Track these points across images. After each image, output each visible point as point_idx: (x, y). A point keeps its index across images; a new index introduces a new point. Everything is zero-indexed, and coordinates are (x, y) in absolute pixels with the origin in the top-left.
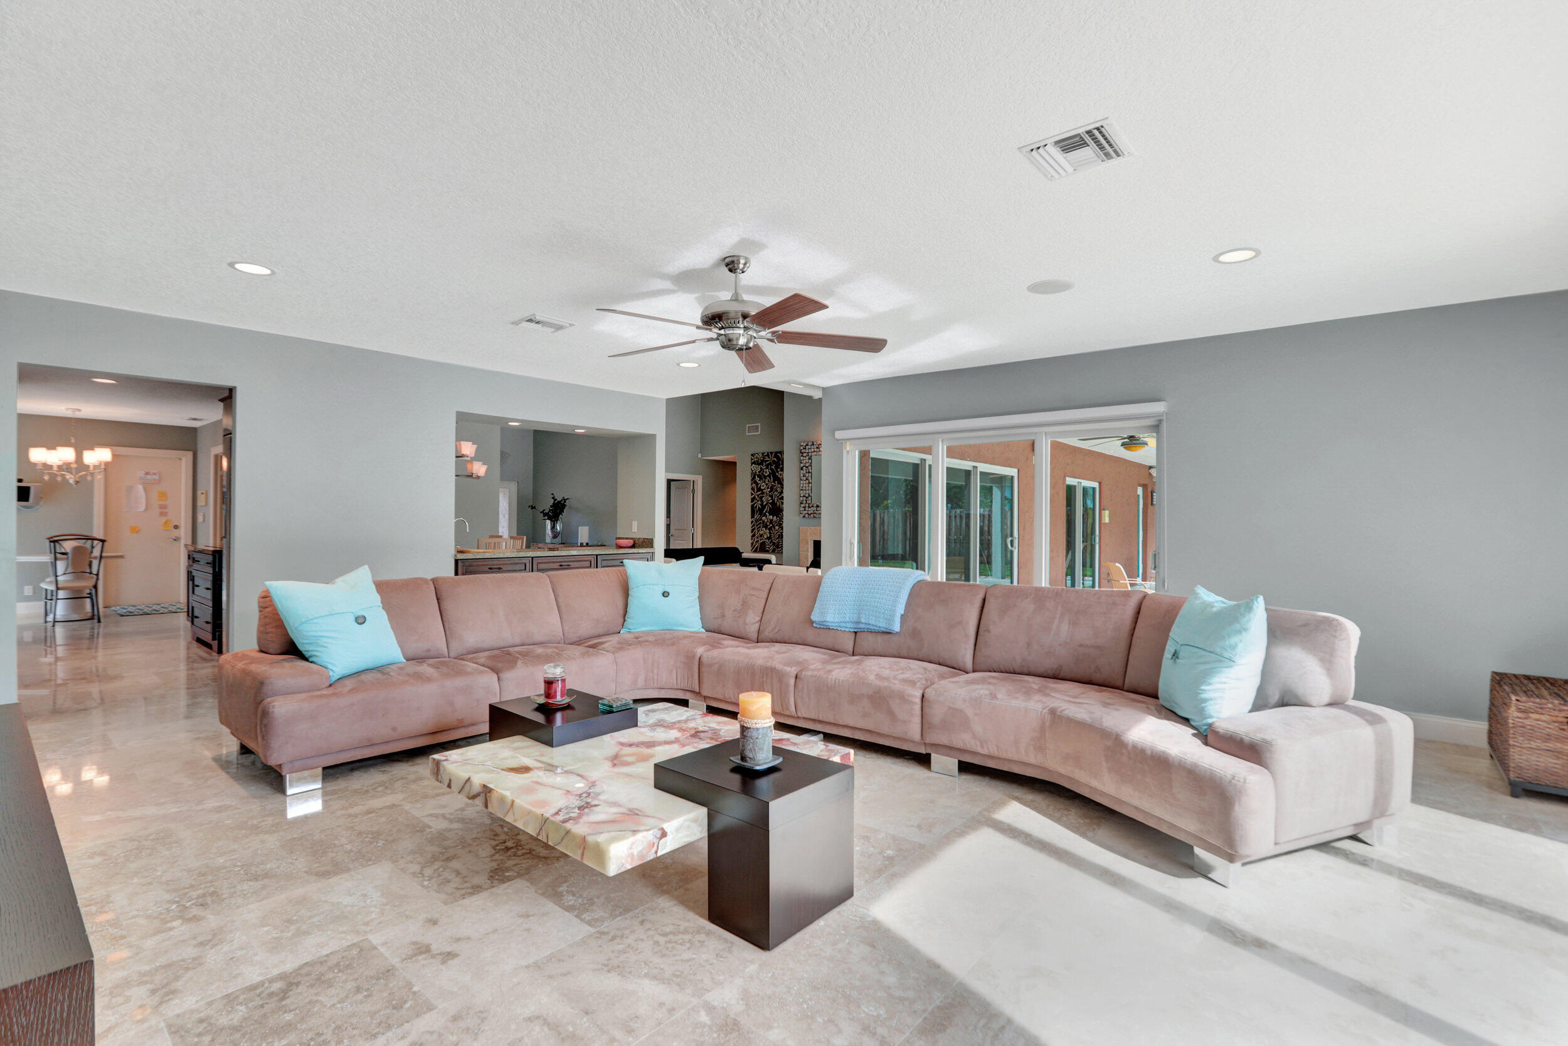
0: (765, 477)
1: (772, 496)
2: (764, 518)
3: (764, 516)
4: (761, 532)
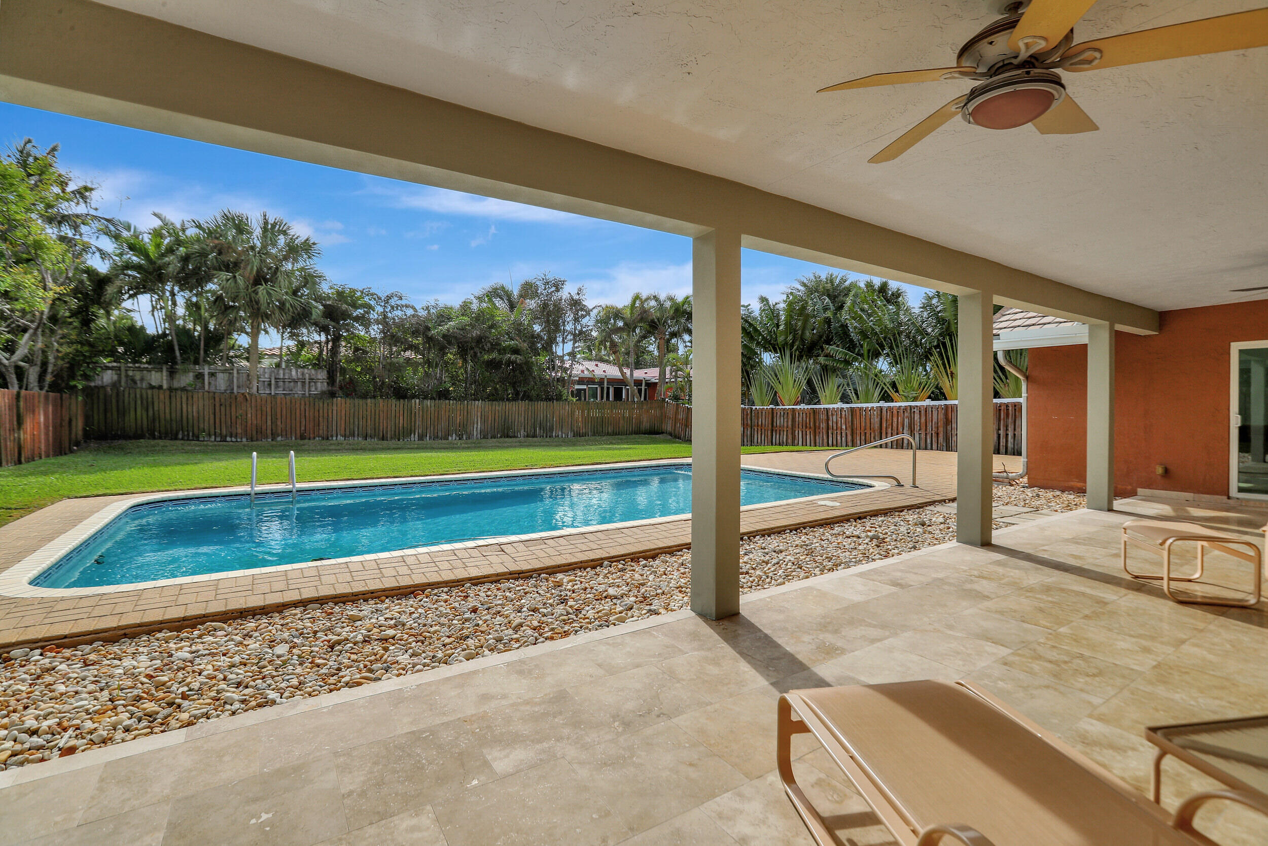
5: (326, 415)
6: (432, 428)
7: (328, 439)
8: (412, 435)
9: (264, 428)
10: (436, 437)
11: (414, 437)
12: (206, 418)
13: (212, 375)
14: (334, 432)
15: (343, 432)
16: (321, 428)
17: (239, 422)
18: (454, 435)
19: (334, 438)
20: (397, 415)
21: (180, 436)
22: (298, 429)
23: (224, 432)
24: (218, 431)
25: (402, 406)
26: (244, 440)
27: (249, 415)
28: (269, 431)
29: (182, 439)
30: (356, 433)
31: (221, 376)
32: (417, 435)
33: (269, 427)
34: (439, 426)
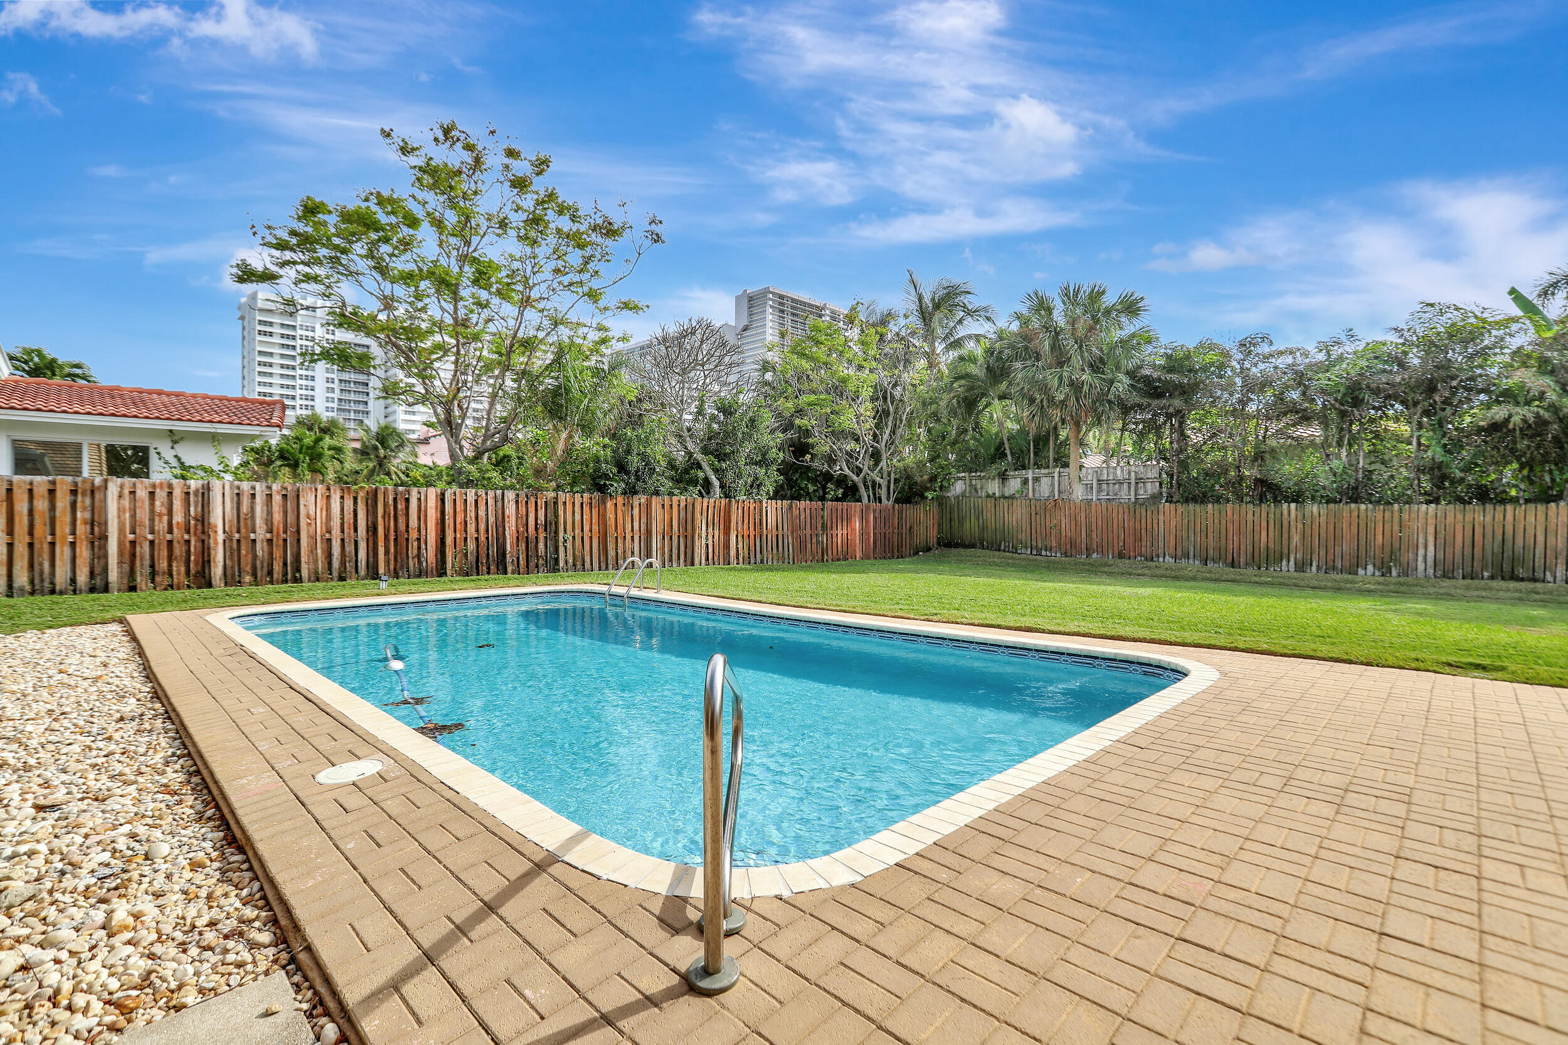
5: (1149, 526)
6: (1323, 553)
7: (1152, 560)
8: (1284, 563)
9: (1078, 541)
10: (1331, 568)
11: (1288, 567)
12: (1024, 528)
13: (1036, 480)
14: (1161, 551)
15: (1172, 550)
16: (1144, 544)
17: (1054, 533)
18: (1370, 568)
19: (1161, 559)
20: (1257, 528)
21: (1002, 548)
22: (1116, 545)
23: (1040, 545)
24: (1034, 543)
25: (1264, 514)
26: (1059, 555)
27: (1063, 526)
28: (1084, 546)
29: (1004, 552)
30: (1192, 553)
31: (1045, 481)
32: (1292, 563)
33: (1084, 540)
34: (1338, 550)
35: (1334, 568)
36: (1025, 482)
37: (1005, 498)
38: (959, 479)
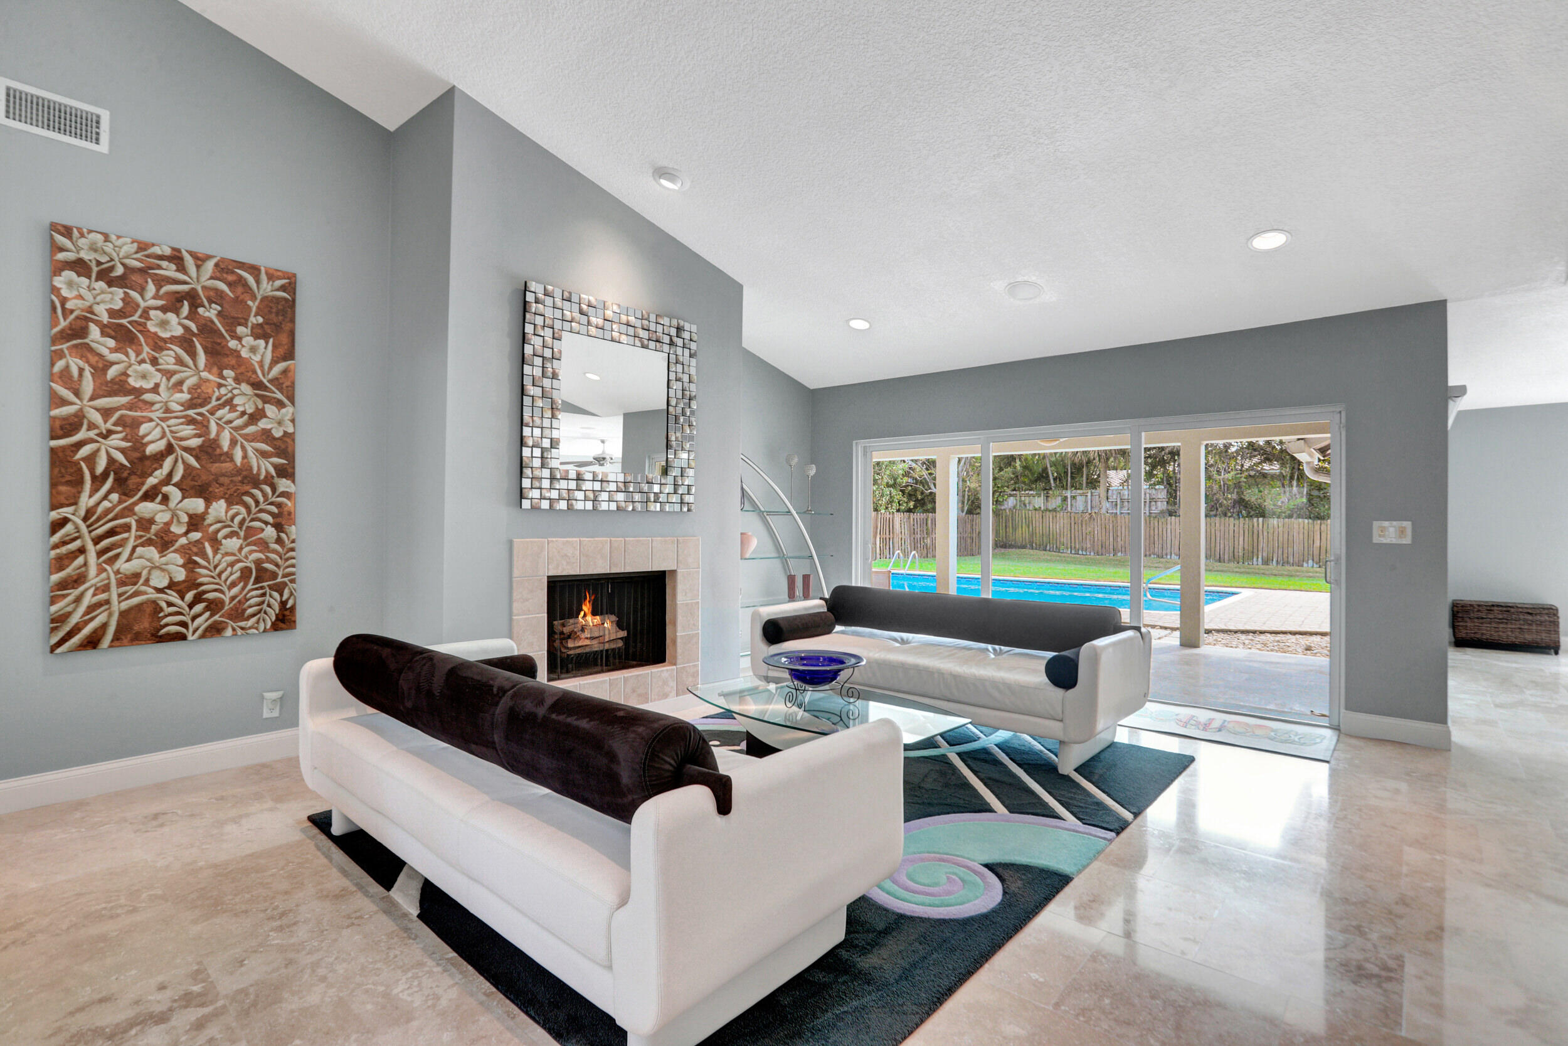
0: (159, 344)
1: (201, 425)
2: (146, 508)
3: (149, 496)
4: (124, 566)
6: (1280, 552)
8: (1255, 559)
9: (1107, 544)
10: (1285, 562)
11: (1258, 562)
12: (1065, 534)
13: (1074, 498)
17: (1088, 537)
18: (1310, 562)
19: (1169, 557)
20: (1237, 535)
21: (1048, 548)
23: (1077, 547)
24: (1073, 545)
25: (1241, 525)
26: (1092, 554)
27: (1096, 532)
28: (1111, 547)
29: (1049, 551)
31: (1080, 500)
32: (1260, 559)
33: (1111, 543)
34: (1290, 550)
35: (1288, 563)
36: (1065, 499)
37: (1050, 511)
38: (1011, 495)
